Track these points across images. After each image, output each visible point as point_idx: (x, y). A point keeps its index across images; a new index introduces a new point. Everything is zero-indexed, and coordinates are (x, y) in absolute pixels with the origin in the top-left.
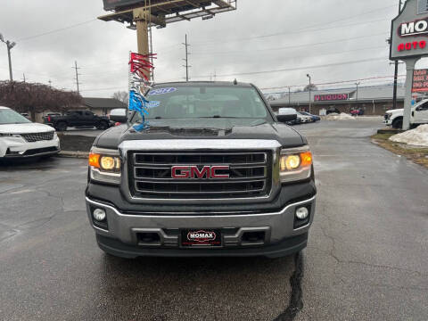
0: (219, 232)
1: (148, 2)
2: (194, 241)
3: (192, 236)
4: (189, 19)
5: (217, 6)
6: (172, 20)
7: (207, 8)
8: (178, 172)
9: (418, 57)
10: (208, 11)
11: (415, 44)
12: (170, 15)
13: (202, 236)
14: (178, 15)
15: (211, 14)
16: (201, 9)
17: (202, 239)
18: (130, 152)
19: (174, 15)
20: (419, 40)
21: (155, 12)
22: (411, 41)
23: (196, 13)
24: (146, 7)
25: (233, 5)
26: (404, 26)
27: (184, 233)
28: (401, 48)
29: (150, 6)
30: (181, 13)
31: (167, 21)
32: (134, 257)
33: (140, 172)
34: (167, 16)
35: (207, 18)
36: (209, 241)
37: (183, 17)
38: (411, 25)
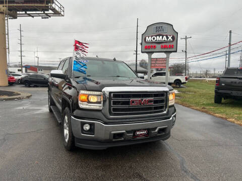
0: (149, 130)
1: (6, 2)
2: (138, 136)
3: (138, 133)
4: (33, 17)
5: (53, 12)
6: (22, 15)
7: (46, 12)
8: (133, 102)
9: (153, 52)
10: (47, 14)
11: (152, 46)
12: (21, 13)
13: (142, 132)
14: (26, 13)
15: (48, 16)
16: (43, 12)
17: (141, 134)
18: (110, 93)
19: (24, 12)
20: (153, 45)
21: (10, 9)
22: (150, 45)
23: (38, 14)
24: (5, 5)
25: (62, 13)
26: (147, 38)
27: (134, 131)
28: (146, 48)
29: (7, 5)
30: (28, 12)
31: (18, 15)
32: (105, 148)
33: (115, 103)
34: (18, 12)
35: (45, 18)
36: (144, 135)
37: (29, 15)
38: (150, 37)
